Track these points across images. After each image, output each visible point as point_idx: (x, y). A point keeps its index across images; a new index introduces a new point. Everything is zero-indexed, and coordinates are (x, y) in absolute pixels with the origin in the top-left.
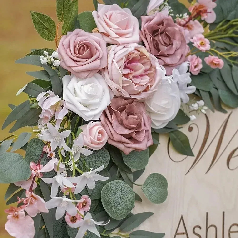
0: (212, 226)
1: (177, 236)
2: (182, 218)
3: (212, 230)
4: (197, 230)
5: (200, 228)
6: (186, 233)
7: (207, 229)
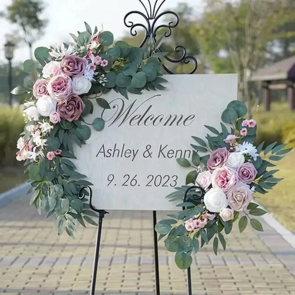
0: (117, 150)
1: (100, 153)
2: (103, 146)
3: (117, 152)
4: (109, 151)
5: (111, 150)
6: (104, 152)
7: (114, 151)
